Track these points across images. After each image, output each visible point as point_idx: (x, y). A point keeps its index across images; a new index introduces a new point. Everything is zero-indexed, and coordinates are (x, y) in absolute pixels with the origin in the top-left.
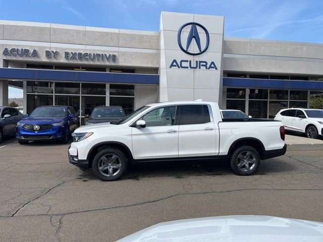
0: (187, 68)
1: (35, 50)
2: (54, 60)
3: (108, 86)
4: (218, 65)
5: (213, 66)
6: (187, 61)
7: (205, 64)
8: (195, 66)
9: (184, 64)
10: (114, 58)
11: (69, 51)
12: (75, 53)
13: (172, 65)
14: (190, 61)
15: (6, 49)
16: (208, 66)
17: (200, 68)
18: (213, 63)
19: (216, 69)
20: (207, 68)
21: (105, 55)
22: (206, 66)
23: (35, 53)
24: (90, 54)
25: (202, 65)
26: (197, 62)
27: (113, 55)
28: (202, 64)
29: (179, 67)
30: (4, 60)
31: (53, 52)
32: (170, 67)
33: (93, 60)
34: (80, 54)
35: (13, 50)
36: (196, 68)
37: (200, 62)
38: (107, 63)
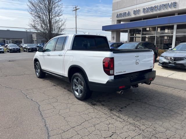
1: (129, 12)
2: (138, 15)
3: (175, 27)
10: (175, 4)
11: (145, 8)
12: (149, 8)
15: (118, 14)
21: (168, 4)
23: (129, 14)
24: (158, 6)
27: (174, 2)
30: (117, 20)
31: (137, 10)
33: (160, 10)
34: (152, 7)
35: (120, 14)
38: (170, 10)
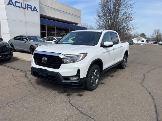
0: (20, 7)
4: (38, 9)
5: (35, 9)
6: (19, 3)
7: (30, 7)
8: (25, 7)
9: (17, 4)
13: (9, 4)
14: (21, 3)
16: (33, 9)
17: (28, 9)
18: (35, 7)
19: (37, 12)
20: (32, 10)
22: (31, 8)
25: (29, 8)
26: (25, 4)
28: (29, 6)
29: (14, 6)
32: (8, 5)
36: (25, 8)
37: (28, 5)
